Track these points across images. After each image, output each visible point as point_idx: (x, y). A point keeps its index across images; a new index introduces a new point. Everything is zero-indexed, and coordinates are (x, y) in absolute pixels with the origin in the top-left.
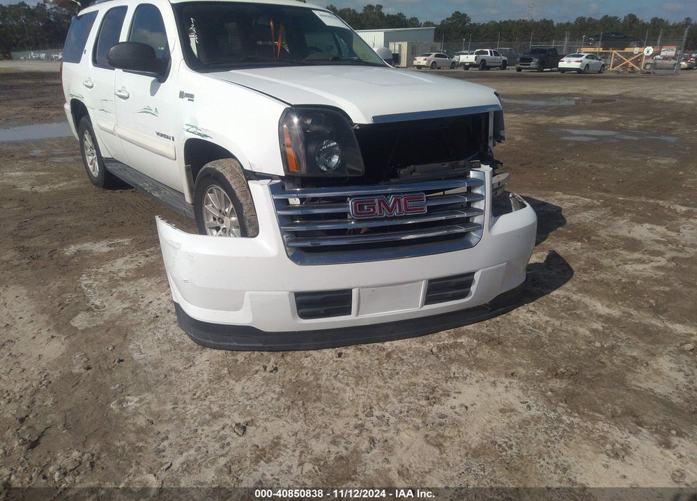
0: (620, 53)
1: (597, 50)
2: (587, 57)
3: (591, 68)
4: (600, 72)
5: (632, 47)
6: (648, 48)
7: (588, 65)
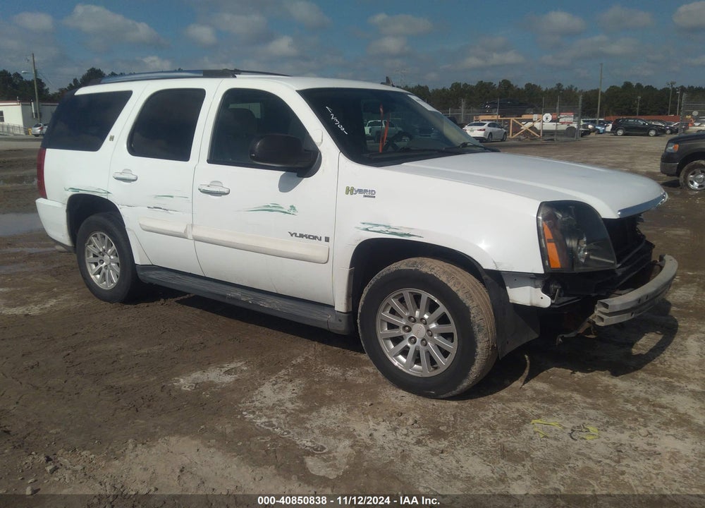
0: (517, 120)
1: (495, 117)
2: (489, 125)
3: (494, 137)
4: (502, 140)
5: (528, 114)
6: (547, 115)
7: (491, 133)
